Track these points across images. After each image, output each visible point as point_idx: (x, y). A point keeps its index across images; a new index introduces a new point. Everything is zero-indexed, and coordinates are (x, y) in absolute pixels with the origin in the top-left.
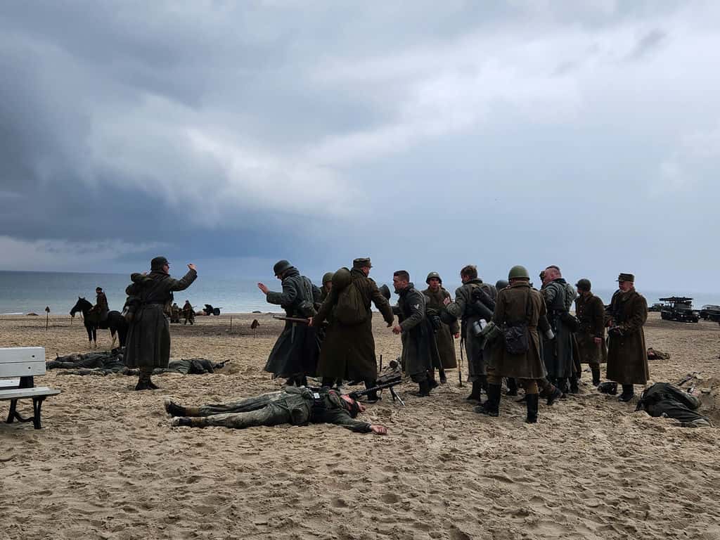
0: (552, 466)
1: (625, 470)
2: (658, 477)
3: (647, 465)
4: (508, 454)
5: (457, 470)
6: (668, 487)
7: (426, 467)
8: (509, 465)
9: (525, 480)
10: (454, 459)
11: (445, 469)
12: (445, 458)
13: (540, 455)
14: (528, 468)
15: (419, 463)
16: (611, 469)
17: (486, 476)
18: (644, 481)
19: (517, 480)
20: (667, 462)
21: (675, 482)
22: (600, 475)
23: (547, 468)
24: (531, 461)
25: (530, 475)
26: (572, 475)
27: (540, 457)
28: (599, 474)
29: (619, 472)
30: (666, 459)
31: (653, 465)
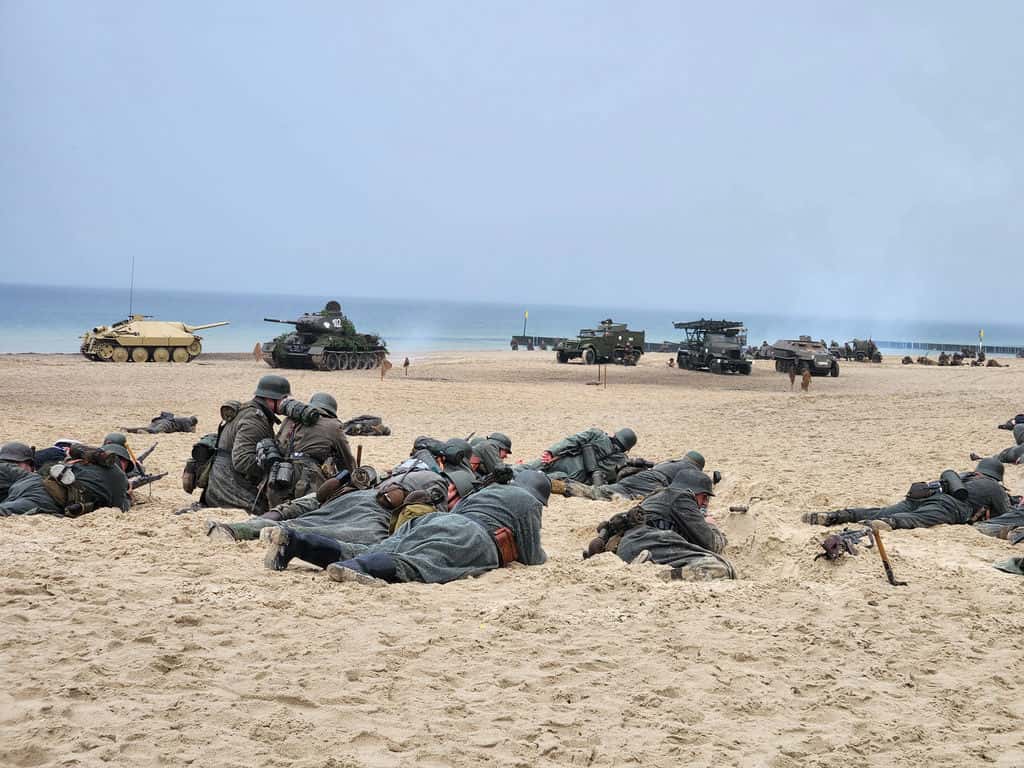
0: (409, 668)
1: (559, 671)
2: (624, 682)
3: (605, 658)
4: (313, 649)
5: (196, 689)
6: (642, 698)
7: (123, 686)
8: (313, 672)
9: (345, 701)
10: (188, 666)
11: (167, 688)
12: (169, 663)
13: (383, 648)
14: (353, 677)
15: (106, 679)
16: (530, 672)
17: (257, 697)
18: (597, 689)
19: (328, 702)
20: (646, 651)
21: (657, 688)
22: (505, 683)
23: (397, 674)
24: (362, 662)
25: (356, 689)
26: (449, 686)
27: (380, 653)
28: (505, 681)
29: (546, 673)
30: (644, 645)
31: (619, 658)
